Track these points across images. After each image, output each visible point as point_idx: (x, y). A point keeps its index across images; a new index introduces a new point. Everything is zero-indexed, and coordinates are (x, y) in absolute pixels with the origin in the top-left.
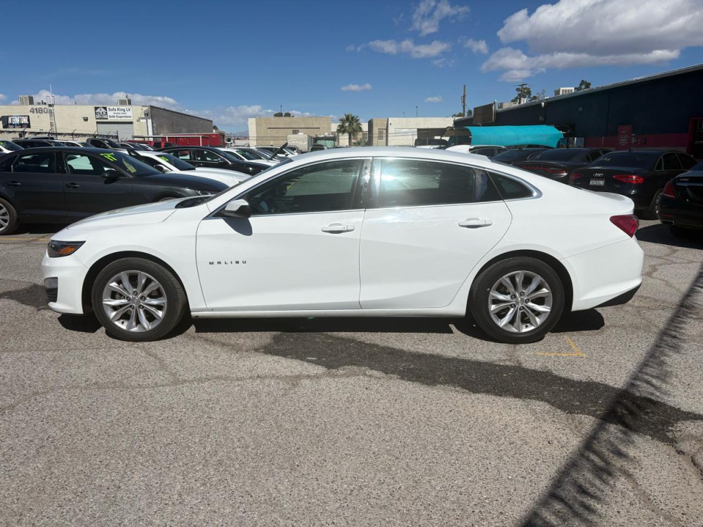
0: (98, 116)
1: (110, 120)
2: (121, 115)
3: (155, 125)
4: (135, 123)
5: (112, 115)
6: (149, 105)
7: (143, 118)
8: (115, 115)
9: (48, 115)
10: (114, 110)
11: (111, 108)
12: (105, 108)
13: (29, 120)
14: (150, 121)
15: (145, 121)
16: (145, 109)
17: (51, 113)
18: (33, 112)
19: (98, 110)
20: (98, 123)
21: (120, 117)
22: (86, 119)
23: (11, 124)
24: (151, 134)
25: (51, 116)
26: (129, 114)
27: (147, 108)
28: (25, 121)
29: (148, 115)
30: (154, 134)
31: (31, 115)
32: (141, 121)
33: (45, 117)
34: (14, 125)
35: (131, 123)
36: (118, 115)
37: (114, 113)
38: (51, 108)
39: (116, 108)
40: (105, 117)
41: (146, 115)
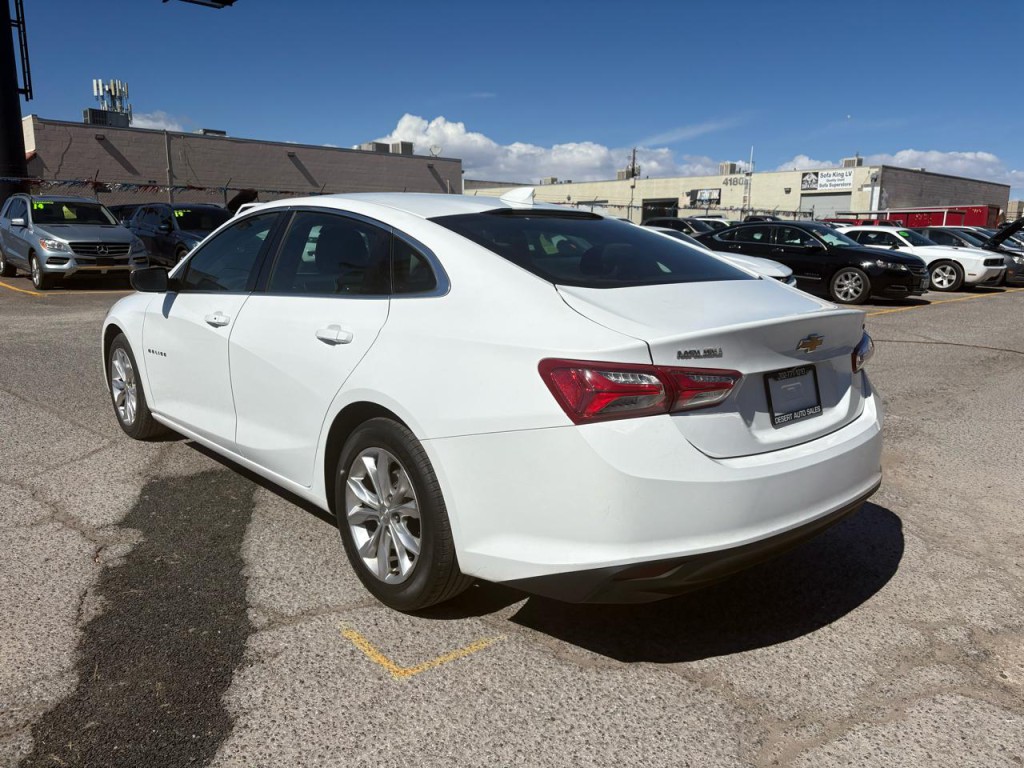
0: (805, 187)
1: (820, 190)
2: (837, 182)
3: (885, 195)
4: (855, 194)
5: (823, 184)
6: (881, 165)
7: (867, 186)
8: (828, 183)
9: (743, 186)
10: (828, 175)
11: (825, 173)
12: (816, 174)
13: (720, 195)
14: (877, 189)
15: (870, 189)
16: (874, 171)
17: (747, 183)
18: (727, 184)
19: (807, 177)
20: (803, 195)
21: (835, 185)
22: (788, 191)
23: (700, 200)
24: (875, 208)
25: (746, 188)
26: (848, 180)
27: (877, 170)
28: (715, 195)
29: (876, 180)
30: (879, 209)
31: (723, 187)
32: (865, 189)
33: (740, 190)
34: (702, 201)
35: (849, 193)
36: (833, 183)
37: (828, 181)
38: (748, 178)
39: (831, 172)
40: (814, 186)
41: (874, 180)
